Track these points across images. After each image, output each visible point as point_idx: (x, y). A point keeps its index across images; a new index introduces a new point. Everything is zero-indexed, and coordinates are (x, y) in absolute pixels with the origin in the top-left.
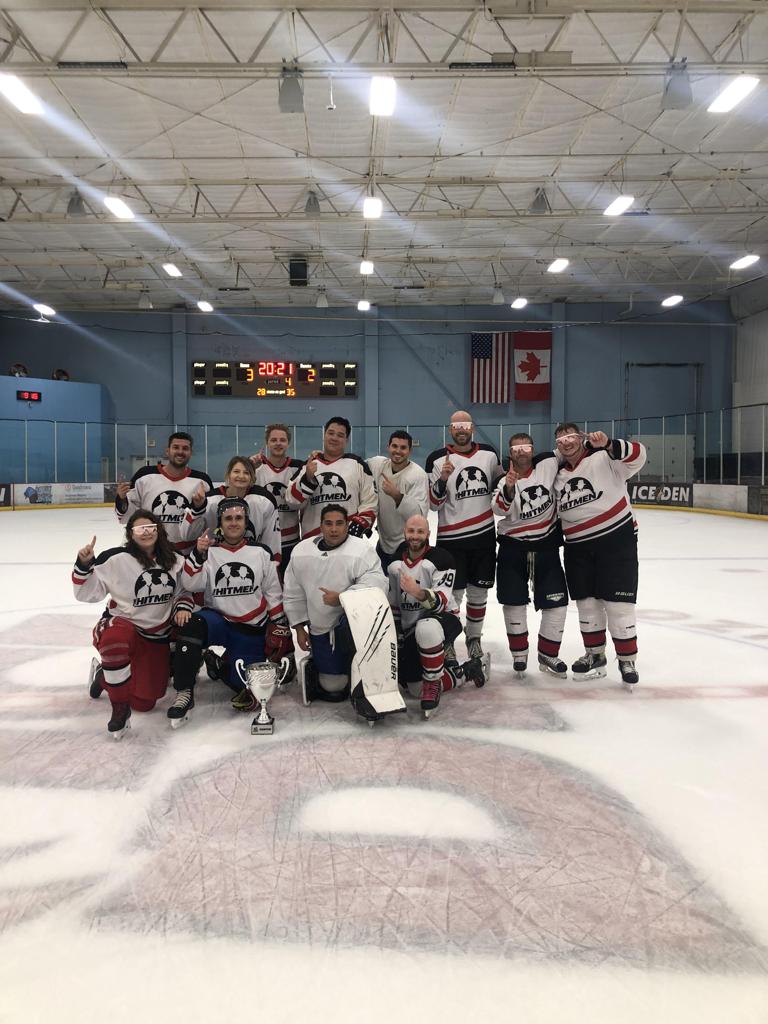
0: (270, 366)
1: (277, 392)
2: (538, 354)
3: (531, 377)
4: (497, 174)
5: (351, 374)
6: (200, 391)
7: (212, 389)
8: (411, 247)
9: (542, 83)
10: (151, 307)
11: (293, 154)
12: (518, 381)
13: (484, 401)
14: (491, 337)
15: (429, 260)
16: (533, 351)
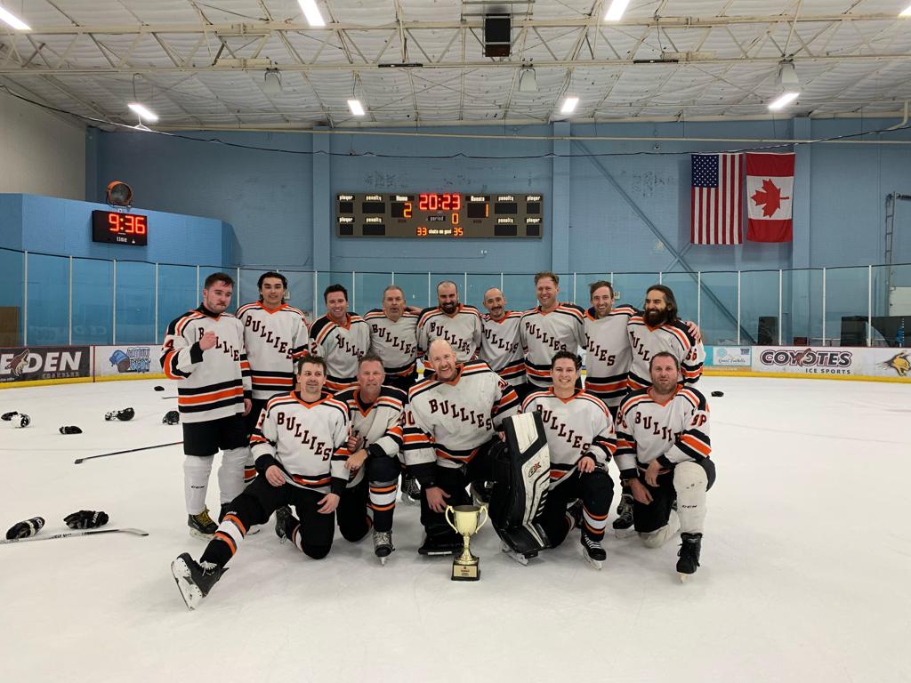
0: (433, 199)
1: (441, 232)
2: (778, 182)
5: (534, 209)
6: (346, 230)
7: (361, 228)
12: (751, 217)
13: (708, 242)
14: (717, 160)
15: (685, 21)
16: (772, 178)
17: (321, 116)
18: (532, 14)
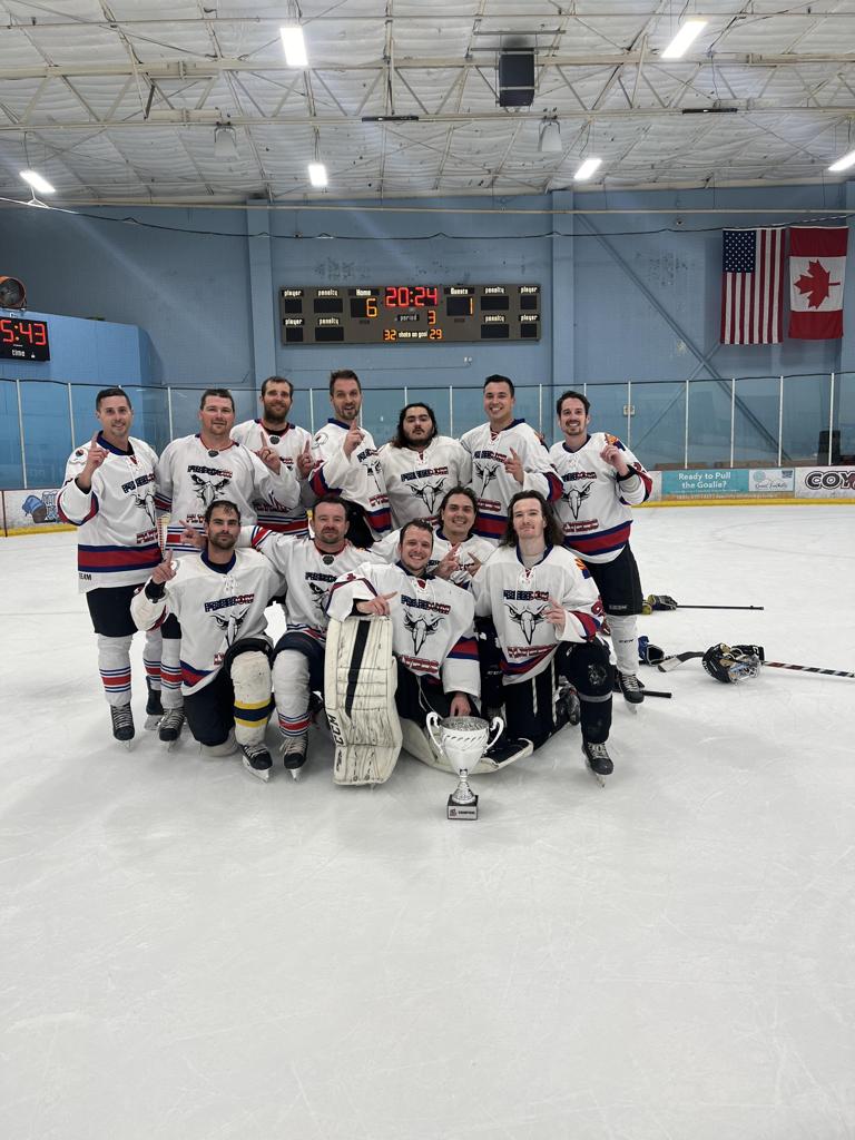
1: (414, 335)
2: (827, 263)
3: (815, 301)
5: (530, 303)
6: (294, 335)
7: (313, 332)
12: (793, 309)
13: (742, 342)
14: (754, 237)
15: (744, 58)
16: (821, 259)
17: (257, 186)
18: (557, 48)
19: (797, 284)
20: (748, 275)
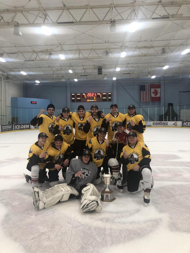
0: (90, 94)
1: (92, 100)
2: (157, 89)
3: (155, 95)
4: (154, 45)
5: (110, 96)
6: (73, 101)
7: (76, 100)
8: (128, 64)
9: (170, 22)
10: (64, 80)
11: (105, 42)
12: (152, 96)
13: (144, 101)
14: (145, 86)
19: (153, 93)
20: (144, 91)
